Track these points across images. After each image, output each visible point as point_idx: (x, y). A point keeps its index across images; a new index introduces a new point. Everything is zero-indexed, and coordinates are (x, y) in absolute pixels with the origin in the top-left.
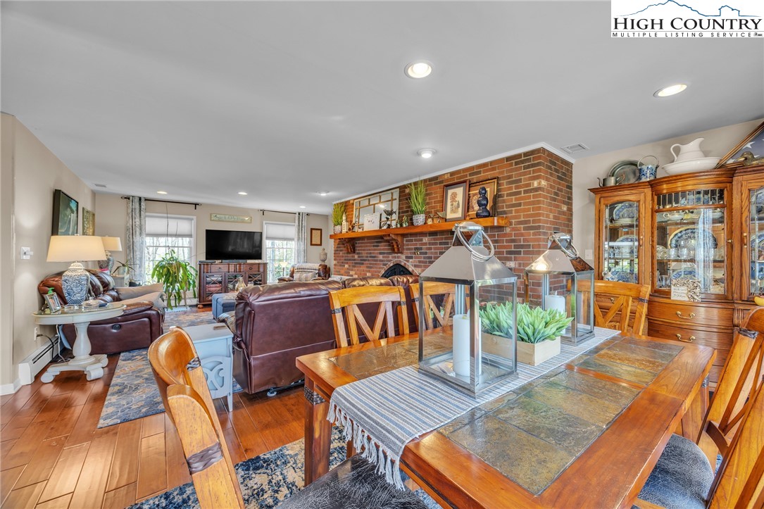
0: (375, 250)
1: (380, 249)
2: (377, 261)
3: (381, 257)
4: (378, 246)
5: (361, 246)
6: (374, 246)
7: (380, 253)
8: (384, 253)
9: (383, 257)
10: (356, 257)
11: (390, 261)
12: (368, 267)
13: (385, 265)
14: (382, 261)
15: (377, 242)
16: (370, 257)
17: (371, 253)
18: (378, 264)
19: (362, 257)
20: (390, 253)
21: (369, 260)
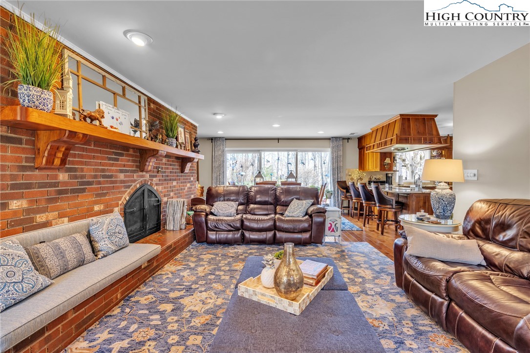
0: (112, 165)
1: (120, 165)
2: (115, 182)
3: (122, 176)
4: (117, 160)
5: (81, 156)
6: (110, 159)
7: (121, 171)
8: (126, 171)
9: (125, 176)
10: (63, 177)
11: (135, 181)
12: (98, 195)
13: (129, 187)
14: (122, 182)
15: (116, 154)
16: (104, 177)
17: (103, 170)
18: (118, 187)
19: (83, 177)
20: (134, 172)
21: (99, 183)
